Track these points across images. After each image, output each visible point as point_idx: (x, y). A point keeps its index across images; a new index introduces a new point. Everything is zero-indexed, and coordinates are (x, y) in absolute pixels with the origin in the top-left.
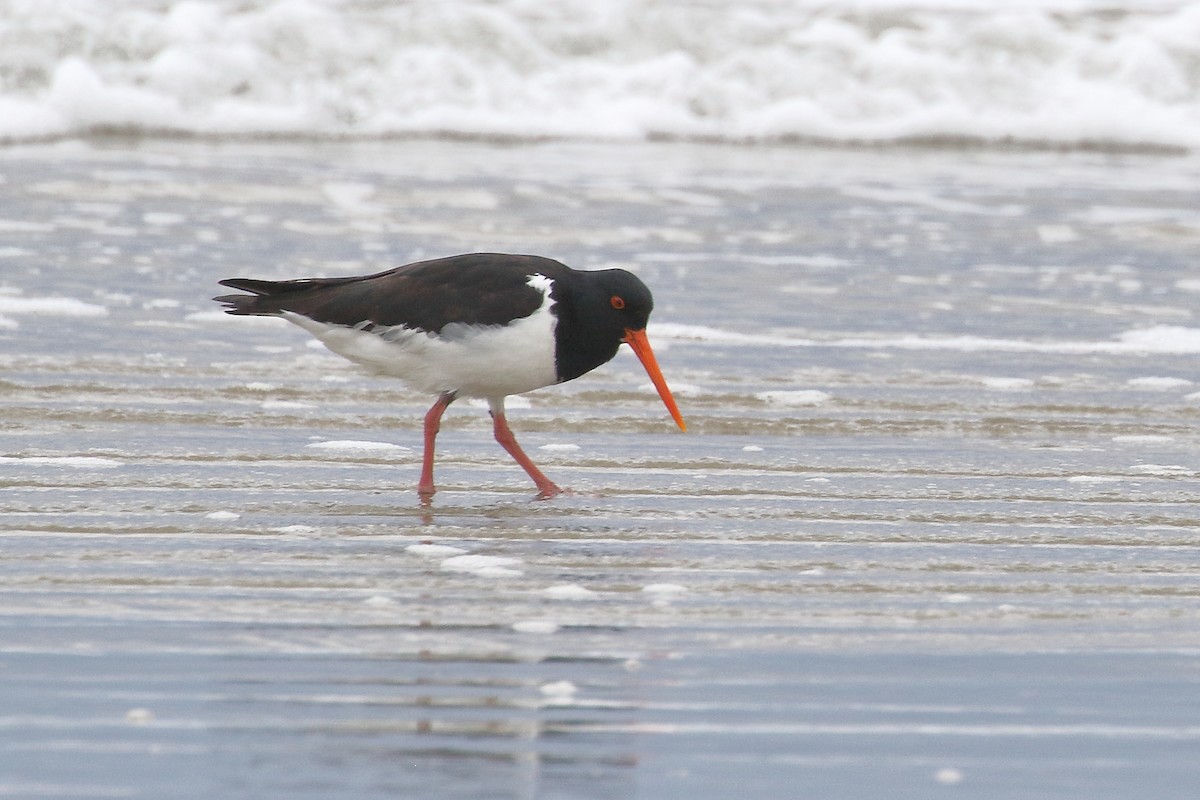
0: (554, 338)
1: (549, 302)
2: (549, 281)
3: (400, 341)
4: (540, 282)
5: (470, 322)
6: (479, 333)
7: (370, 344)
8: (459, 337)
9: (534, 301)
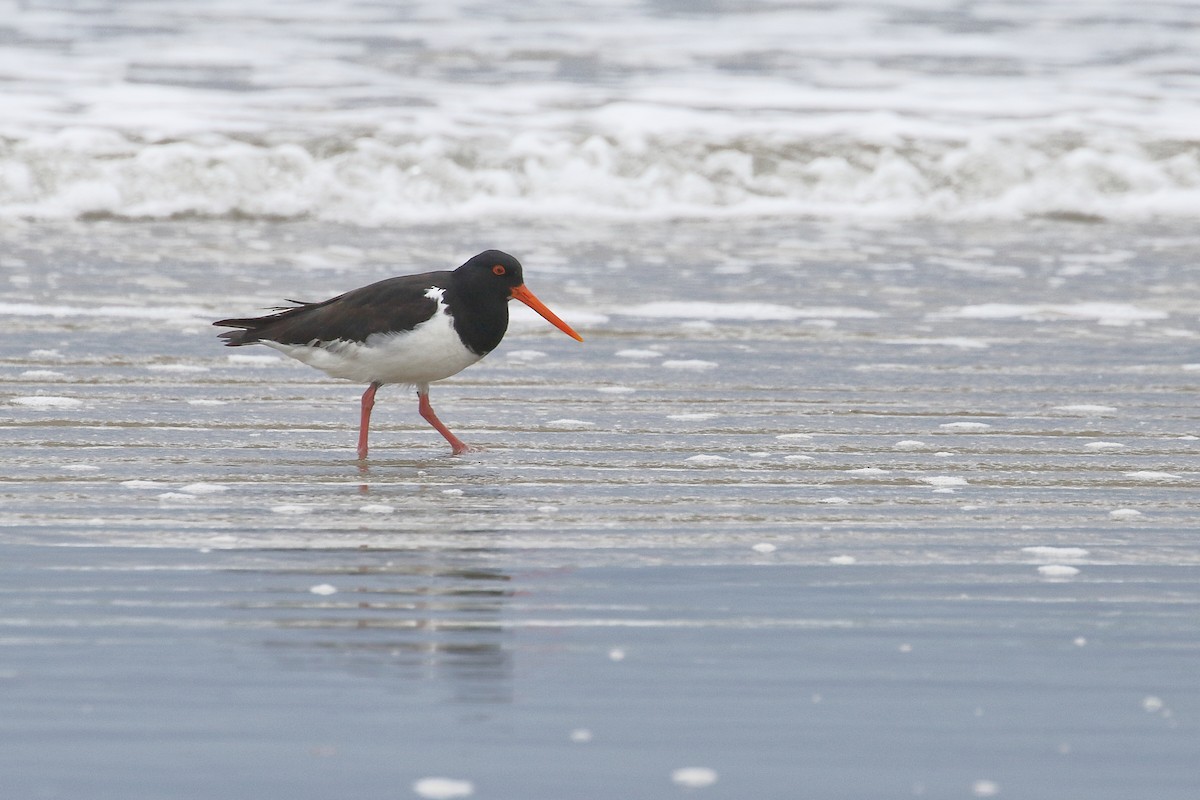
0: (455, 332)
1: (442, 307)
2: (442, 291)
3: (339, 352)
4: (435, 293)
5: (385, 332)
6: (393, 339)
7: (321, 355)
8: (378, 343)
9: (430, 309)
